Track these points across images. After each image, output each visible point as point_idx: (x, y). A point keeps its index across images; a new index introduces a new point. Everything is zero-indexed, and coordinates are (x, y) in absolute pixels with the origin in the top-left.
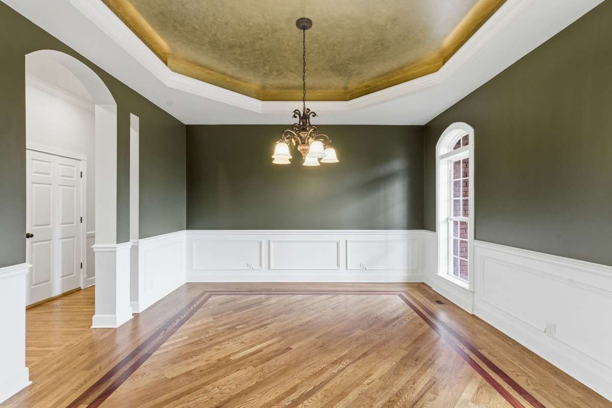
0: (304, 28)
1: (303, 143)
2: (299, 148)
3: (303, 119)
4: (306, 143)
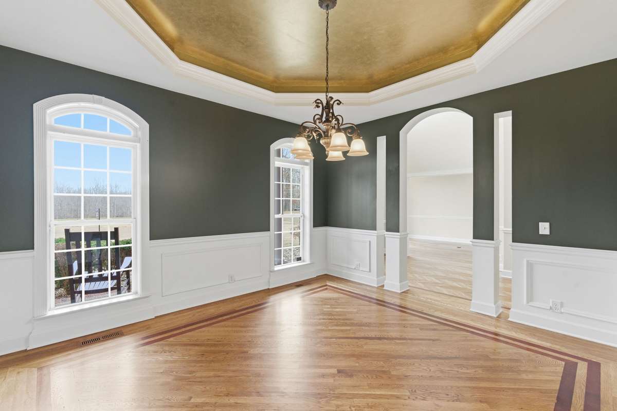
1: (327, 136)
2: (322, 142)
3: (327, 108)
4: (329, 135)
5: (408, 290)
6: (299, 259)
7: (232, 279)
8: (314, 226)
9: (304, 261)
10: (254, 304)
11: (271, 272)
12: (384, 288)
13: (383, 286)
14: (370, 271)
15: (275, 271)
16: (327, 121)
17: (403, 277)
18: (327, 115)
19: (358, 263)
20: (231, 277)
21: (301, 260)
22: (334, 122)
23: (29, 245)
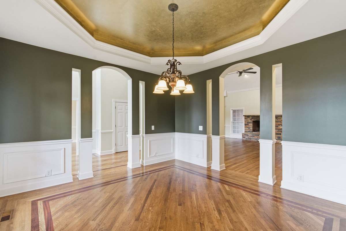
0: (173, 10)
1: (173, 81)
3: (173, 66)
4: (175, 81)
16: (173, 73)
18: (173, 70)
22: (177, 74)
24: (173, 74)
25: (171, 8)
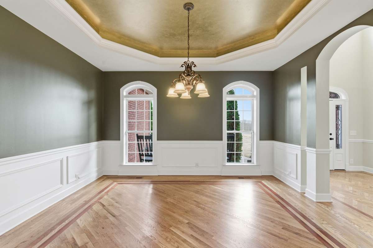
0: (188, 9)
3: (189, 68)
5: (331, 203)
6: (249, 161)
7: (197, 165)
8: (260, 140)
9: (253, 163)
10: (203, 181)
11: (224, 166)
12: (305, 195)
13: (304, 193)
14: (297, 179)
15: (226, 166)
16: (189, 75)
17: (319, 190)
19: (290, 170)
20: (197, 164)
21: (251, 162)
23: (119, 139)
24: (189, 77)
25: (187, 7)
